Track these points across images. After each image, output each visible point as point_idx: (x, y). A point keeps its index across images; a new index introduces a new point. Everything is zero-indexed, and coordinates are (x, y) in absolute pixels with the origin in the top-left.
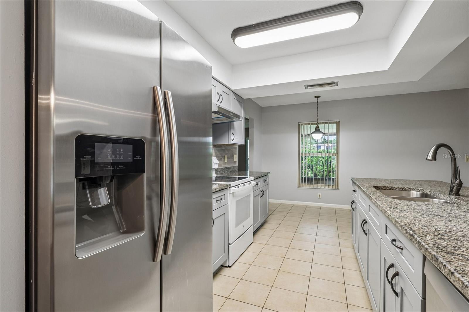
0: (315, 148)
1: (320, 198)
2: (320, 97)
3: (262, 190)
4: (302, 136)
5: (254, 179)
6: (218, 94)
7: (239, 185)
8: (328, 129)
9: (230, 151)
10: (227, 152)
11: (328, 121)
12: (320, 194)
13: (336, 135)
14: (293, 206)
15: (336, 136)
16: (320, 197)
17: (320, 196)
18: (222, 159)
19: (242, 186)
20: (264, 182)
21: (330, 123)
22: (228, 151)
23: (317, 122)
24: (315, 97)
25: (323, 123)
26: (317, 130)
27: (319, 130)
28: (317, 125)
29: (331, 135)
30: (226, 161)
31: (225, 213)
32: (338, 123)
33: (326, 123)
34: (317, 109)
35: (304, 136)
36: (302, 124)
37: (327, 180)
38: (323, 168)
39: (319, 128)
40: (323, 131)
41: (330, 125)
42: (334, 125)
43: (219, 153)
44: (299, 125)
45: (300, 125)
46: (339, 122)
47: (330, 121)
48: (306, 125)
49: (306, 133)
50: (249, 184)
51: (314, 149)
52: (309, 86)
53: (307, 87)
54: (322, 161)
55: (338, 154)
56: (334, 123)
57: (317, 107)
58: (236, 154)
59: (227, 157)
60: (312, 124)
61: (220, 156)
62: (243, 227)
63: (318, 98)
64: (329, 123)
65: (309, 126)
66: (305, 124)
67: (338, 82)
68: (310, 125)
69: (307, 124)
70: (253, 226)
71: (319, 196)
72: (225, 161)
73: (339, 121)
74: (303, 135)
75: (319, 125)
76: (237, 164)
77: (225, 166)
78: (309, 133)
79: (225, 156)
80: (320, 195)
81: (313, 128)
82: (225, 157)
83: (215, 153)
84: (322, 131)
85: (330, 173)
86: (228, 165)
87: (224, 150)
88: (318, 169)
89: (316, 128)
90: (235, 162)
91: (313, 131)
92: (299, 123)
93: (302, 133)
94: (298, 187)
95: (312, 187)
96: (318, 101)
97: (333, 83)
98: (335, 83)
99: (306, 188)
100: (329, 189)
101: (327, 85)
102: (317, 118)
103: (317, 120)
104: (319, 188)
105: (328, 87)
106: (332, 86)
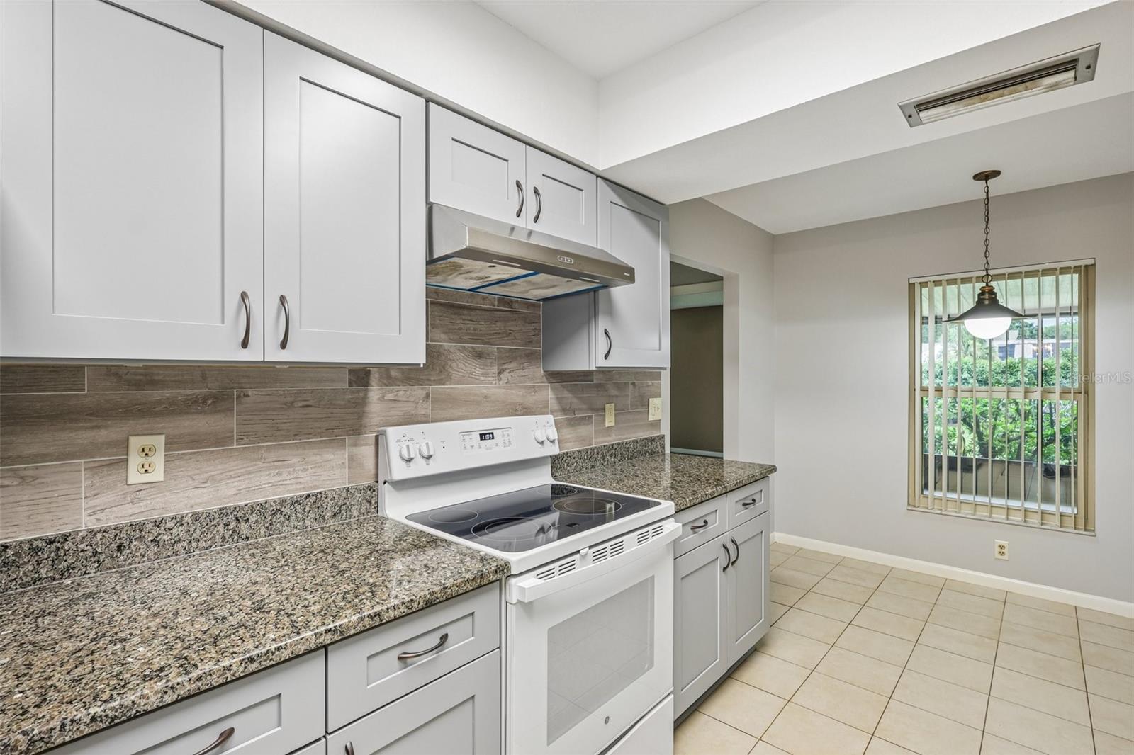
0: (995, 352)
1: (1005, 557)
2: (996, 173)
3: (733, 541)
4: (924, 320)
5: (676, 512)
6: (518, 185)
7: (577, 557)
8: (1037, 296)
9: (631, 387)
10: (614, 392)
11: (1040, 267)
12: (1004, 543)
13: (1075, 314)
14: (888, 574)
15: (1076, 318)
16: (1002, 554)
17: (1006, 551)
18: (590, 417)
19: (590, 557)
20: (743, 508)
21: (1046, 272)
22: (619, 387)
23: (984, 273)
24: (977, 177)
25: (1013, 276)
26: (987, 302)
27: (994, 301)
28: (984, 285)
29: (1055, 314)
30: (610, 421)
31: (473, 697)
32: (1087, 273)
33: (1029, 274)
34: (987, 222)
35: (931, 321)
36: (924, 285)
37: (1035, 471)
38: (1019, 428)
39: (995, 294)
40: (1014, 304)
41: (1049, 281)
42: (1065, 279)
43: (578, 398)
44: (912, 286)
45: (917, 287)
46: (1094, 265)
47: (1047, 266)
48: (941, 285)
49: (939, 311)
50: (642, 539)
51: (990, 354)
52: (924, 106)
53: (913, 111)
54: (1017, 404)
55: (1086, 393)
56: (1064, 271)
57: (987, 216)
58: (659, 395)
59: (616, 410)
60: (965, 281)
61: (580, 410)
62: (606, 722)
63: (990, 181)
64: (1043, 275)
65: (952, 289)
66: (937, 283)
67: (1098, 49)
68: (956, 283)
69: (944, 283)
70: (672, 696)
71: (998, 550)
72: (607, 425)
73: (1091, 262)
74: (927, 318)
76: (665, 430)
77: (609, 439)
78: (953, 310)
79: (607, 406)
80: (1002, 547)
81: (969, 295)
82: (604, 409)
83: (558, 398)
85: (1050, 446)
86: (619, 437)
87: (599, 386)
88: (1000, 428)
89: (979, 295)
90: (656, 424)
91: (969, 304)
92: (912, 281)
93: (925, 313)
94: (910, 508)
95: (968, 514)
96: (988, 191)
97: (1068, 65)
98: (1076, 61)
99: (943, 513)
100: (1043, 527)
101: (1028, 84)
102: (987, 258)
103: (987, 263)
104: (1000, 521)
105: (1032, 94)
106: (1057, 85)
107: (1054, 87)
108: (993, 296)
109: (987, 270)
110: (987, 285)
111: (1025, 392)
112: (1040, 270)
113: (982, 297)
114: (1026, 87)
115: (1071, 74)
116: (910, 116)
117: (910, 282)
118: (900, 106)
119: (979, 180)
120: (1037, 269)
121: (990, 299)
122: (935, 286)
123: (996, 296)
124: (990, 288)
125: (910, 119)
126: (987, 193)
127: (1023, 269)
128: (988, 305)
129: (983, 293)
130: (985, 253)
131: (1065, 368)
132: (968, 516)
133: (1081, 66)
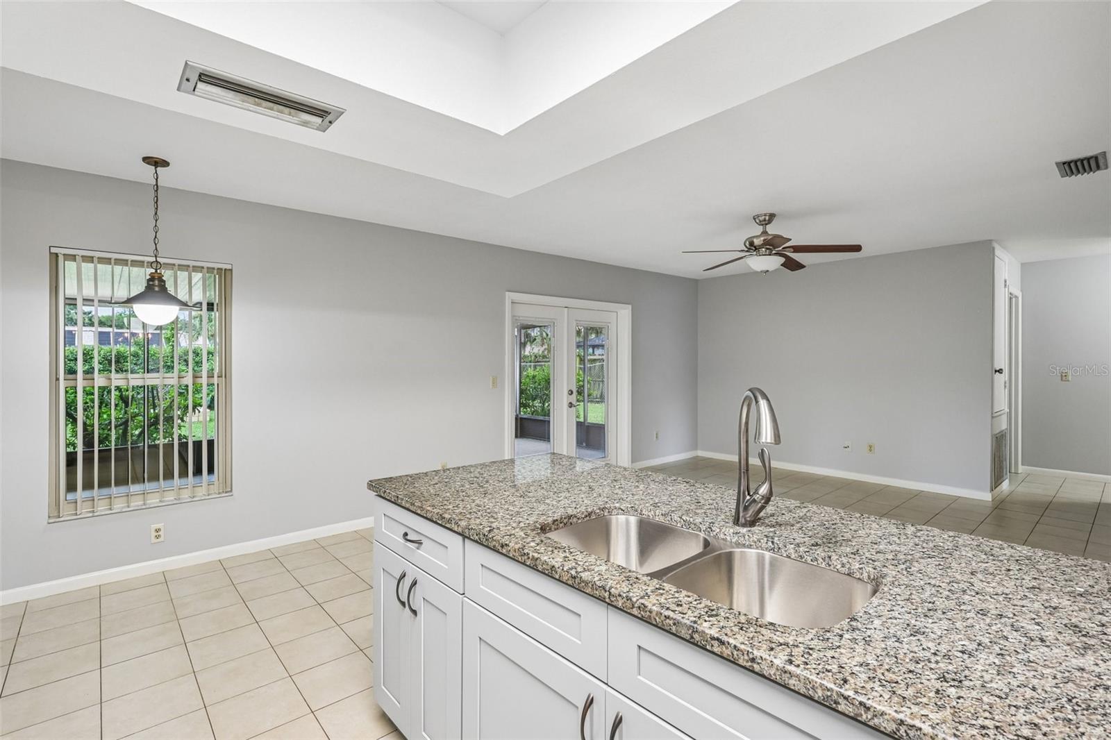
1: (161, 539)
2: (165, 164)
12: (160, 526)
14: (25, 611)
16: (157, 537)
17: (161, 533)
23: (154, 259)
24: (147, 160)
25: (167, 266)
26: (157, 289)
27: (164, 289)
28: (154, 271)
34: (156, 209)
35: (81, 302)
36: (69, 256)
39: (164, 282)
40: (182, 295)
41: (197, 276)
44: (55, 257)
45: (61, 258)
46: (229, 271)
48: (91, 262)
49: (88, 291)
52: (206, 77)
53: (194, 78)
57: (156, 203)
63: (158, 169)
66: (87, 259)
69: (95, 260)
71: (154, 534)
73: (229, 267)
74: (74, 300)
75: (167, 275)
80: (157, 530)
81: (139, 279)
84: (179, 297)
89: (149, 280)
92: (53, 250)
93: (74, 291)
94: (51, 521)
95: (123, 508)
96: (157, 178)
97: (321, 113)
98: (328, 113)
99: (96, 514)
100: (195, 499)
101: (292, 111)
102: (156, 244)
103: (156, 249)
104: (156, 505)
105: (290, 120)
106: (307, 123)
107: (305, 124)
108: (163, 284)
109: (156, 257)
110: (156, 271)
111: (179, 378)
112: (177, 265)
113: (151, 283)
114: (290, 113)
115: (319, 120)
116: (188, 80)
117: (52, 251)
118: (186, 63)
119: (148, 163)
120: (188, 264)
121: (160, 286)
122: (83, 262)
123: (165, 284)
124: (159, 275)
125: (185, 81)
126: (157, 180)
127: (177, 262)
128: (158, 292)
129: (152, 279)
130: (155, 239)
131: (136, 355)
132: (124, 510)
133: (329, 118)
